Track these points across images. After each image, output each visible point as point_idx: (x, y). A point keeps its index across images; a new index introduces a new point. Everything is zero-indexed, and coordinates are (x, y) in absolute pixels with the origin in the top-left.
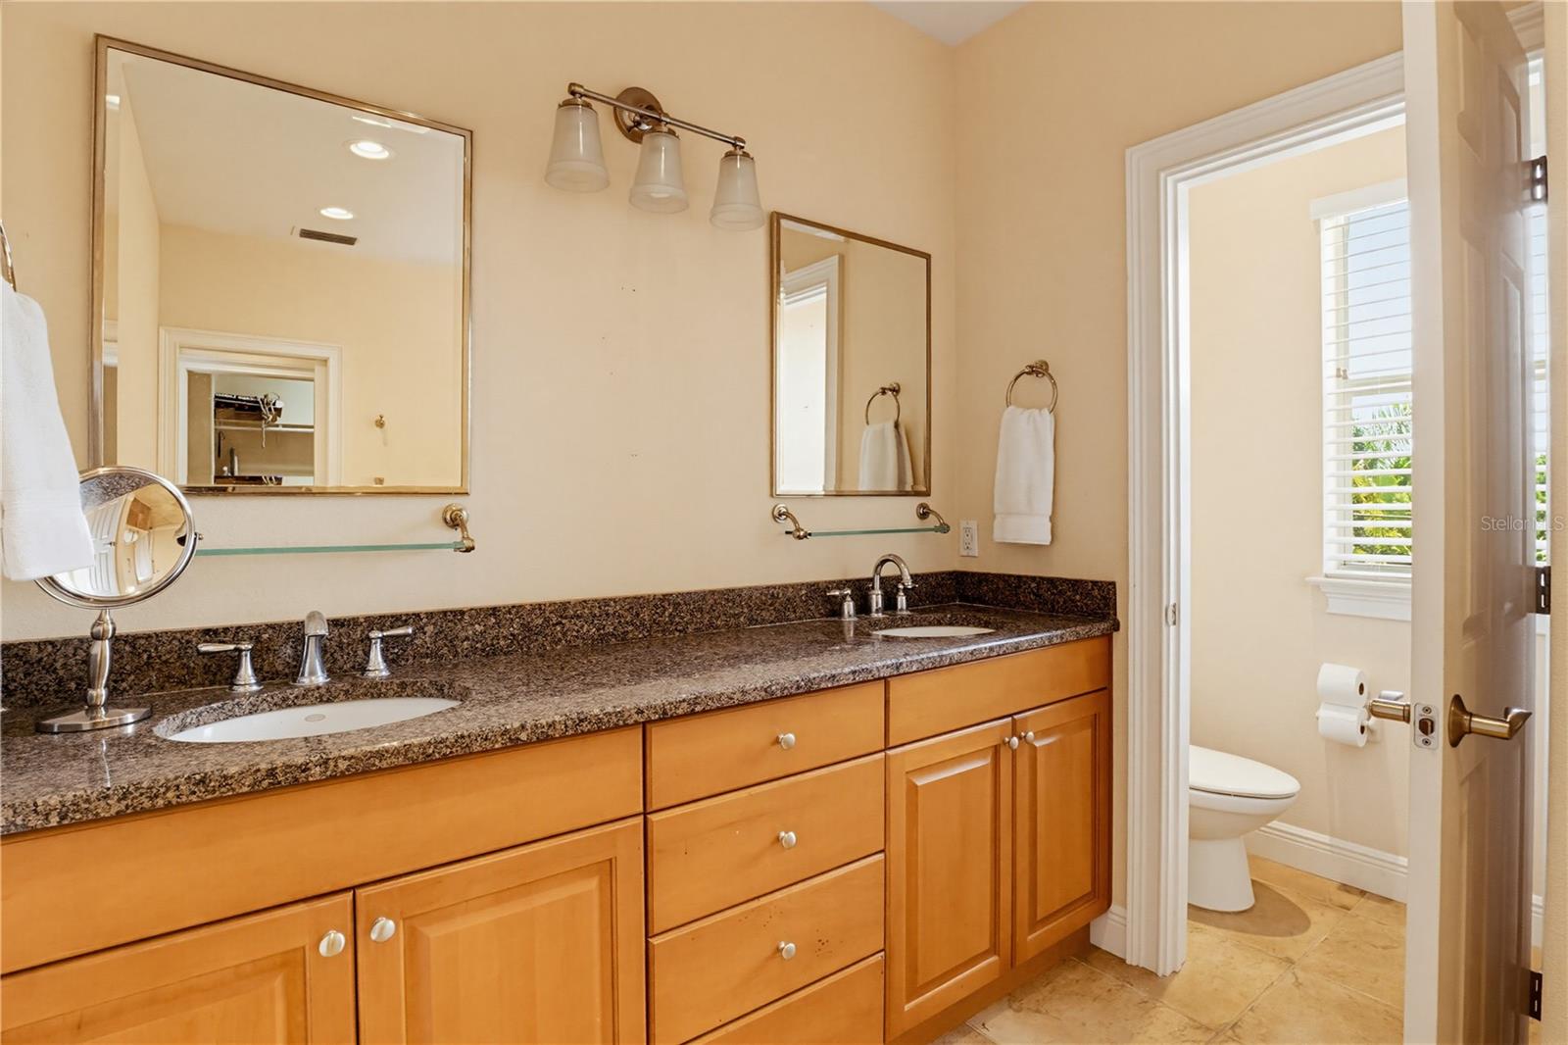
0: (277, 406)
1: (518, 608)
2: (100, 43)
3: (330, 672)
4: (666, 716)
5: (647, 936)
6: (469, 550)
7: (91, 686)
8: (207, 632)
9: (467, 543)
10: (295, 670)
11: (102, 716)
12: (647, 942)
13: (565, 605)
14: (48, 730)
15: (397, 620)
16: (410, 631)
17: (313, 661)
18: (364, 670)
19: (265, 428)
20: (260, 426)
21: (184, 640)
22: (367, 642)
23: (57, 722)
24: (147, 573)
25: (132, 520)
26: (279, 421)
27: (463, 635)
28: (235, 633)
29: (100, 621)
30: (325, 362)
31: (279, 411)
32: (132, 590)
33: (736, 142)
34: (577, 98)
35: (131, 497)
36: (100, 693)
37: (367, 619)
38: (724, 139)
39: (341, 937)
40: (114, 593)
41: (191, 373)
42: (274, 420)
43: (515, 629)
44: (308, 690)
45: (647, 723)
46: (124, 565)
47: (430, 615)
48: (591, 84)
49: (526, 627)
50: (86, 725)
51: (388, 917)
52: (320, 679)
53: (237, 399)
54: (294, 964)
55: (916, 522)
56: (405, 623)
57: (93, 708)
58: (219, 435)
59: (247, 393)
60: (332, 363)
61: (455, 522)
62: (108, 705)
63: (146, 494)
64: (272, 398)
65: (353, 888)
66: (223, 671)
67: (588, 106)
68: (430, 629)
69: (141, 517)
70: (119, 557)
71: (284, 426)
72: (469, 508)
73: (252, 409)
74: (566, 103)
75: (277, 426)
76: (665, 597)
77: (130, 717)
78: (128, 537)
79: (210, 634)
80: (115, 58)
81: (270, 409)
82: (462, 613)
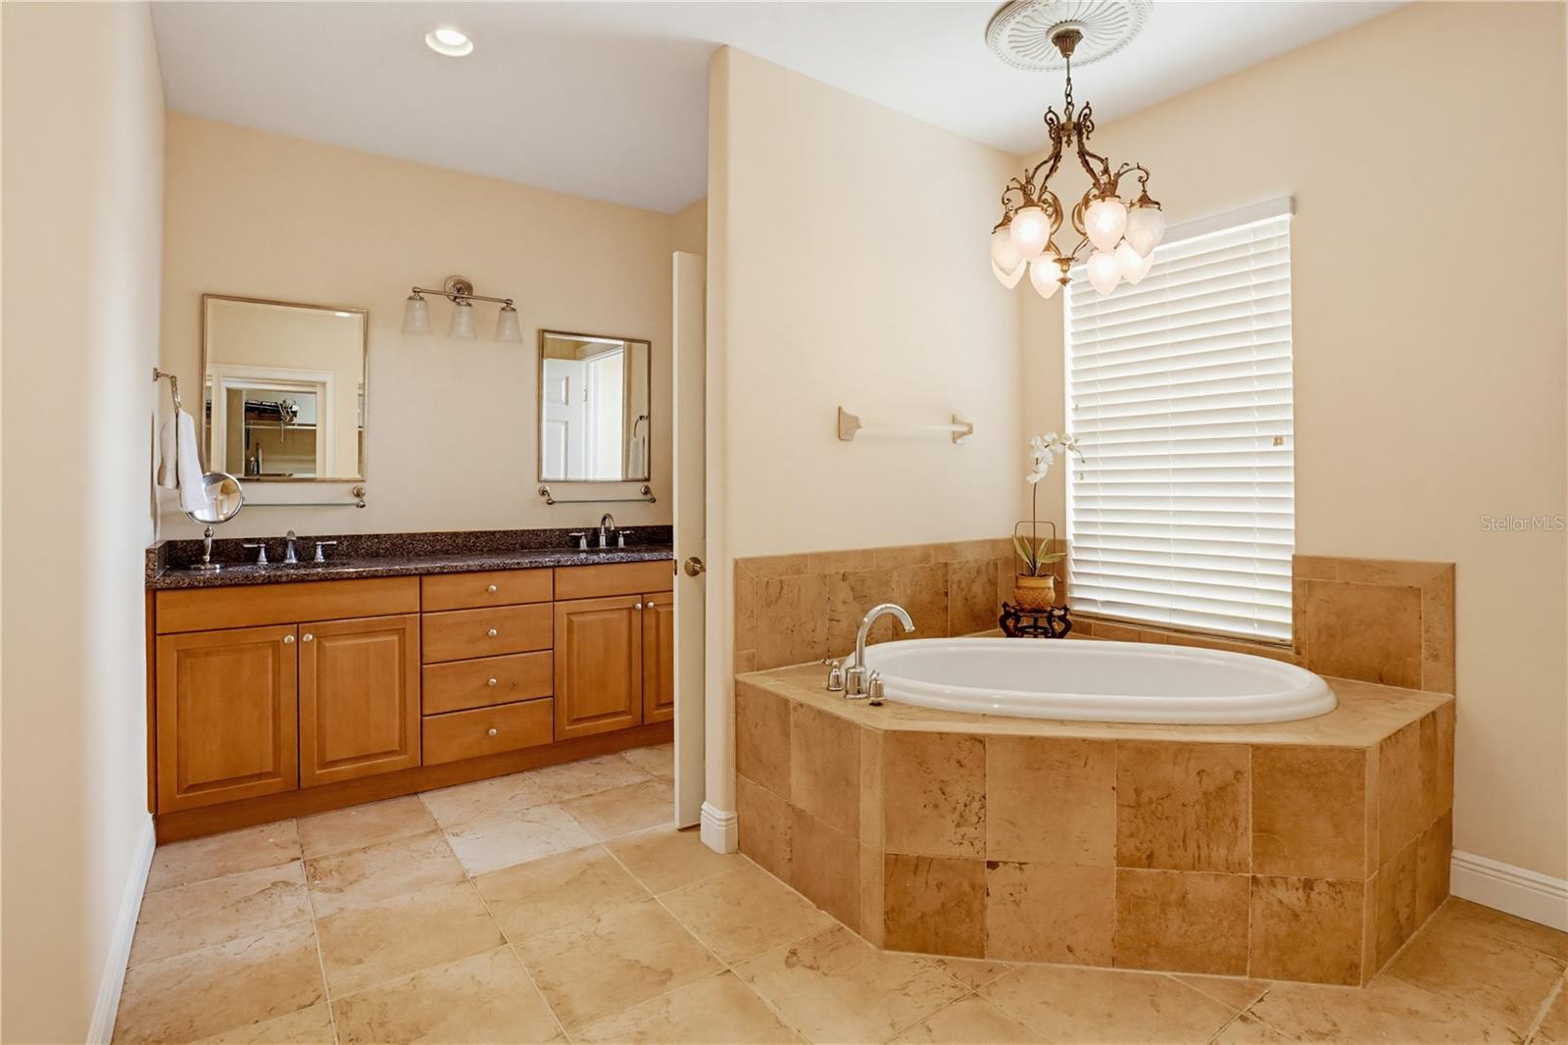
0: (293, 410)
1: (389, 536)
2: (204, 297)
3: (299, 559)
4: (429, 573)
5: (422, 664)
6: (363, 506)
7: (205, 554)
8: (246, 539)
9: (362, 503)
10: (284, 557)
11: (209, 566)
12: (421, 668)
13: (414, 535)
14: (190, 569)
15: (330, 538)
16: (335, 543)
17: (291, 552)
18: (313, 558)
19: (283, 427)
20: (280, 425)
21: (238, 543)
22: (315, 546)
23: (192, 567)
24: (227, 510)
25: (222, 491)
26: (295, 420)
27: (361, 547)
28: (258, 541)
29: (208, 530)
30: (324, 384)
31: (295, 413)
32: (222, 517)
33: (508, 302)
34: (417, 294)
35: (221, 483)
36: (207, 558)
37: (316, 537)
38: (501, 301)
39: (293, 638)
40: (216, 519)
41: (228, 390)
42: (291, 420)
43: (388, 545)
44: (288, 564)
45: (422, 575)
46: (219, 508)
47: (346, 537)
48: (421, 285)
49: (393, 544)
50: (203, 568)
51: (310, 633)
52: (294, 561)
53: (261, 404)
54: (276, 646)
55: (642, 497)
56: (334, 540)
57: (204, 563)
58: (248, 431)
59: (269, 401)
60: (329, 387)
61: (358, 495)
62: (210, 562)
63: (226, 482)
64: (289, 402)
65: (298, 623)
66: (252, 557)
67: (421, 299)
68: (345, 543)
69: (225, 491)
70: (218, 505)
71: (299, 425)
72: (365, 487)
73: (273, 412)
74: (410, 298)
75: (294, 425)
76: (471, 533)
77: (218, 566)
78: (220, 497)
79: (249, 541)
80: (210, 302)
81: (287, 412)
82: (361, 536)
